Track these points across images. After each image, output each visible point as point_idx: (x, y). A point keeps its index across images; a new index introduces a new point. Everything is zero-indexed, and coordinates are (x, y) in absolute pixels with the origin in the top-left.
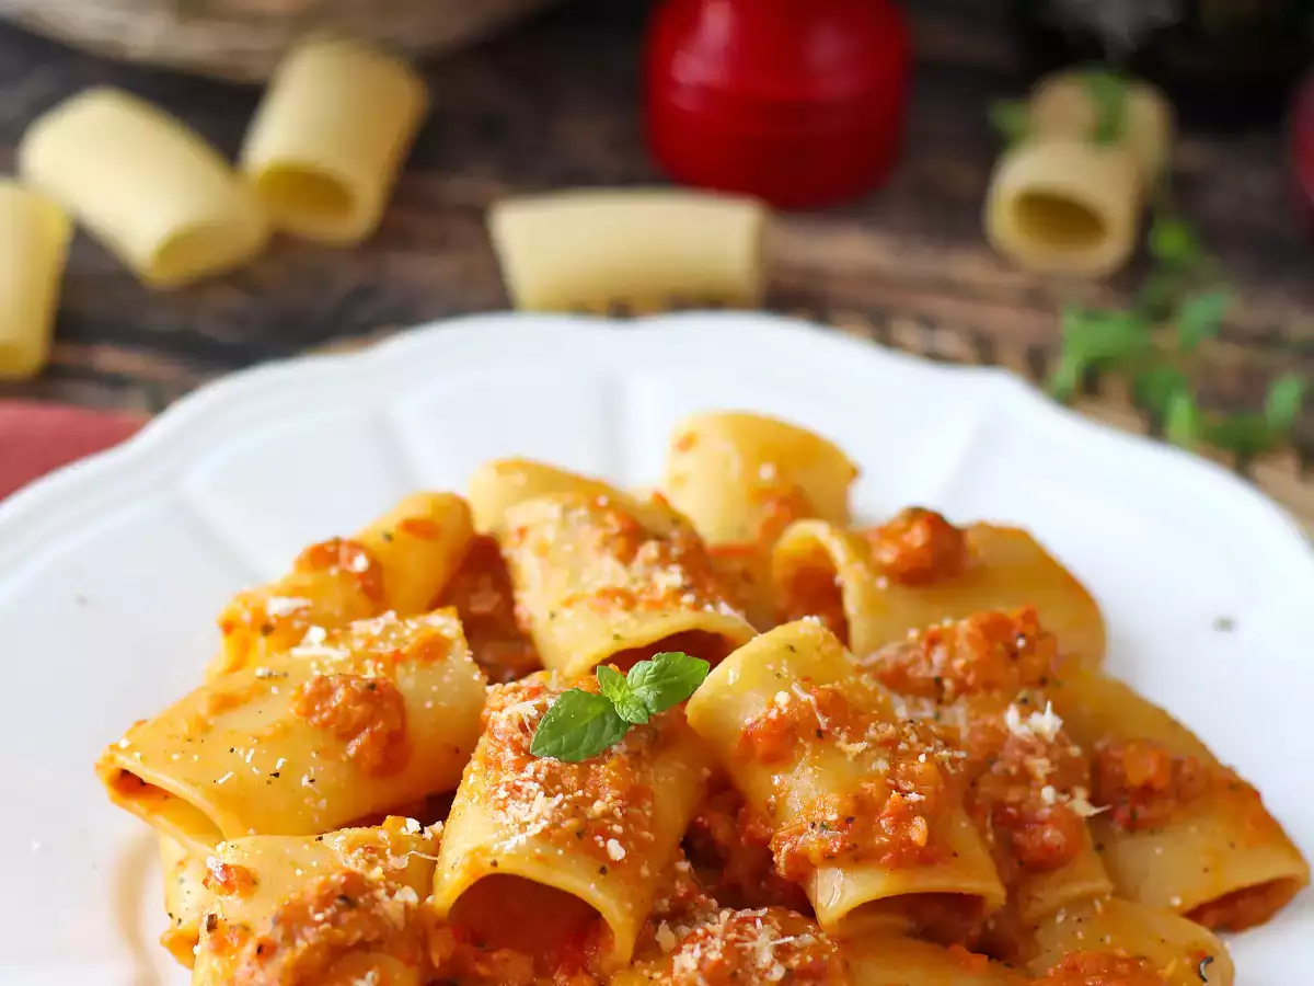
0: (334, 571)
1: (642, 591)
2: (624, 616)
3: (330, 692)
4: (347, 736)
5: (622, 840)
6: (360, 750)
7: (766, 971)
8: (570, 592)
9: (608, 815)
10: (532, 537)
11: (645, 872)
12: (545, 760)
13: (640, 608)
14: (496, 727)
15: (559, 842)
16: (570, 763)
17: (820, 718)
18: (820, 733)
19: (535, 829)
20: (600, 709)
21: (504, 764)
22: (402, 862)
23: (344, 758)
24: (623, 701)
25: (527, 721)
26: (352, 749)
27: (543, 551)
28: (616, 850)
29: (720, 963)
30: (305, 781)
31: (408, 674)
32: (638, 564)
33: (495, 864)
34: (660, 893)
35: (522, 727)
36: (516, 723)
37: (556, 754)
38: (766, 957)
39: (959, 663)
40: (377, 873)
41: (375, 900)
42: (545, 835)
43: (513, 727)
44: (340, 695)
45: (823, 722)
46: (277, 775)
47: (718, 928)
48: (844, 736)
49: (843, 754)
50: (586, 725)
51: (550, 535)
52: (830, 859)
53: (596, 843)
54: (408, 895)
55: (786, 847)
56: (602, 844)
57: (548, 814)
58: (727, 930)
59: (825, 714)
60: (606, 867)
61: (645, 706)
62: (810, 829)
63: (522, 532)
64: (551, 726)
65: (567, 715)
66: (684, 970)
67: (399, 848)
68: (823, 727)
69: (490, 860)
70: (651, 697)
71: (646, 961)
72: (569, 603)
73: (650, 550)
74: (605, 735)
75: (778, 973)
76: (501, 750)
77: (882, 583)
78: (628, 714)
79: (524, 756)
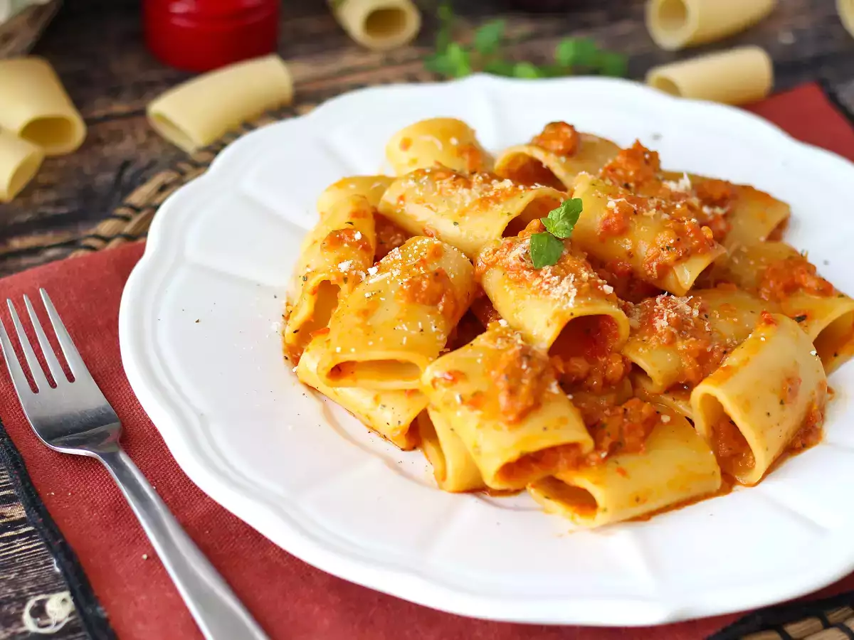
0: (346, 245)
3: (419, 284)
4: (434, 303)
5: (606, 284)
6: (445, 305)
7: (691, 314)
8: (457, 210)
9: (591, 278)
10: (408, 198)
12: (547, 268)
13: (504, 200)
15: (586, 296)
17: (633, 206)
18: (635, 212)
19: (573, 294)
21: (529, 278)
23: (439, 313)
24: (556, 230)
25: (522, 256)
26: (441, 308)
27: (420, 201)
28: (608, 289)
30: (434, 329)
32: (477, 185)
33: (572, 314)
35: (522, 260)
36: (518, 259)
37: (549, 264)
38: (688, 309)
39: (631, 173)
43: (518, 261)
44: (425, 284)
45: (635, 207)
46: (422, 330)
47: (661, 305)
48: (645, 210)
49: (649, 217)
50: (547, 248)
51: (419, 192)
52: (678, 260)
53: (599, 289)
55: (655, 264)
56: (601, 289)
57: (572, 286)
59: (633, 203)
60: (607, 297)
61: (566, 229)
62: (662, 252)
63: (402, 198)
64: (536, 253)
66: (662, 328)
68: (636, 209)
69: (569, 313)
70: (567, 224)
72: (461, 215)
73: (476, 179)
74: (556, 247)
75: (696, 313)
76: (519, 274)
77: (563, 159)
78: (560, 235)
79: (536, 271)
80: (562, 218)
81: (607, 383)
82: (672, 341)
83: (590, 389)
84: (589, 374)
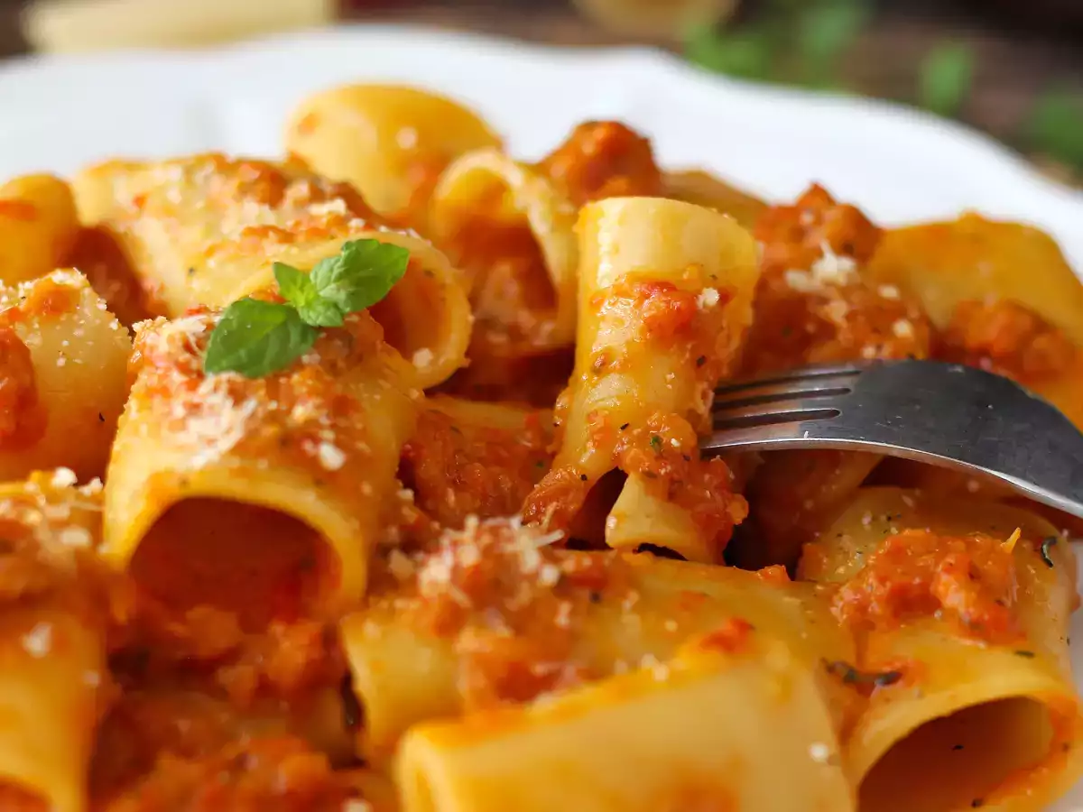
1: (298, 224)
2: (284, 248)
5: (338, 444)
7: (536, 575)
8: (208, 243)
9: (311, 423)
10: (152, 203)
11: (367, 489)
12: (225, 376)
13: (301, 239)
14: (155, 354)
16: (254, 377)
19: (226, 444)
20: (279, 318)
21: (173, 389)
22: (62, 512)
24: (309, 305)
25: (192, 340)
27: (169, 212)
28: (331, 456)
29: (477, 569)
31: (31, 330)
32: (288, 203)
33: (184, 482)
34: (384, 522)
35: (187, 347)
36: (180, 344)
37: (239, 368)
40: (33, 517)
41: (36, 546)
42: (239, 449)
43: (176, 351)
47: (468, 535)
50: (267, 336)
51: (174, 196)
53: (305, 450)
54: (77, 538)
56: (311, 451)
57: (240, 425)
58: (477, 537)
60: (322, 479)
61: (335, 306)
63: (140, 201)
64: (225, 340)
65: (242, 325)
66: (434, 585)
67: (54, 497)
69: (177, 481)
70: (342, 296)
71: (381, 595)
72: (210, 252)
73: (299, 190)
74: (291, 345)
75: (550, 577)
76: (166, 375)
78: (315, 317)
79: (196, 378)
80: (336, 281)
81: (265, 688)
82: (450, 623)
83: (221, 694)
84: (231, 656)
